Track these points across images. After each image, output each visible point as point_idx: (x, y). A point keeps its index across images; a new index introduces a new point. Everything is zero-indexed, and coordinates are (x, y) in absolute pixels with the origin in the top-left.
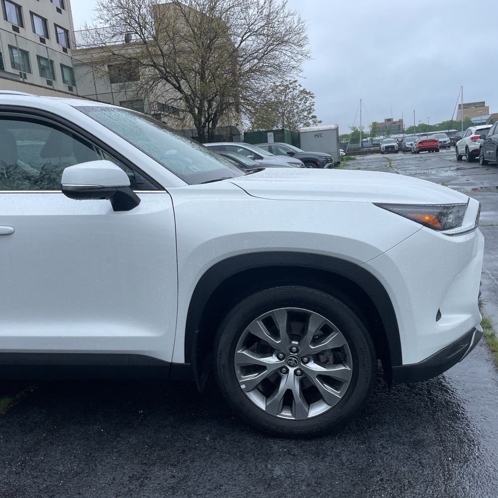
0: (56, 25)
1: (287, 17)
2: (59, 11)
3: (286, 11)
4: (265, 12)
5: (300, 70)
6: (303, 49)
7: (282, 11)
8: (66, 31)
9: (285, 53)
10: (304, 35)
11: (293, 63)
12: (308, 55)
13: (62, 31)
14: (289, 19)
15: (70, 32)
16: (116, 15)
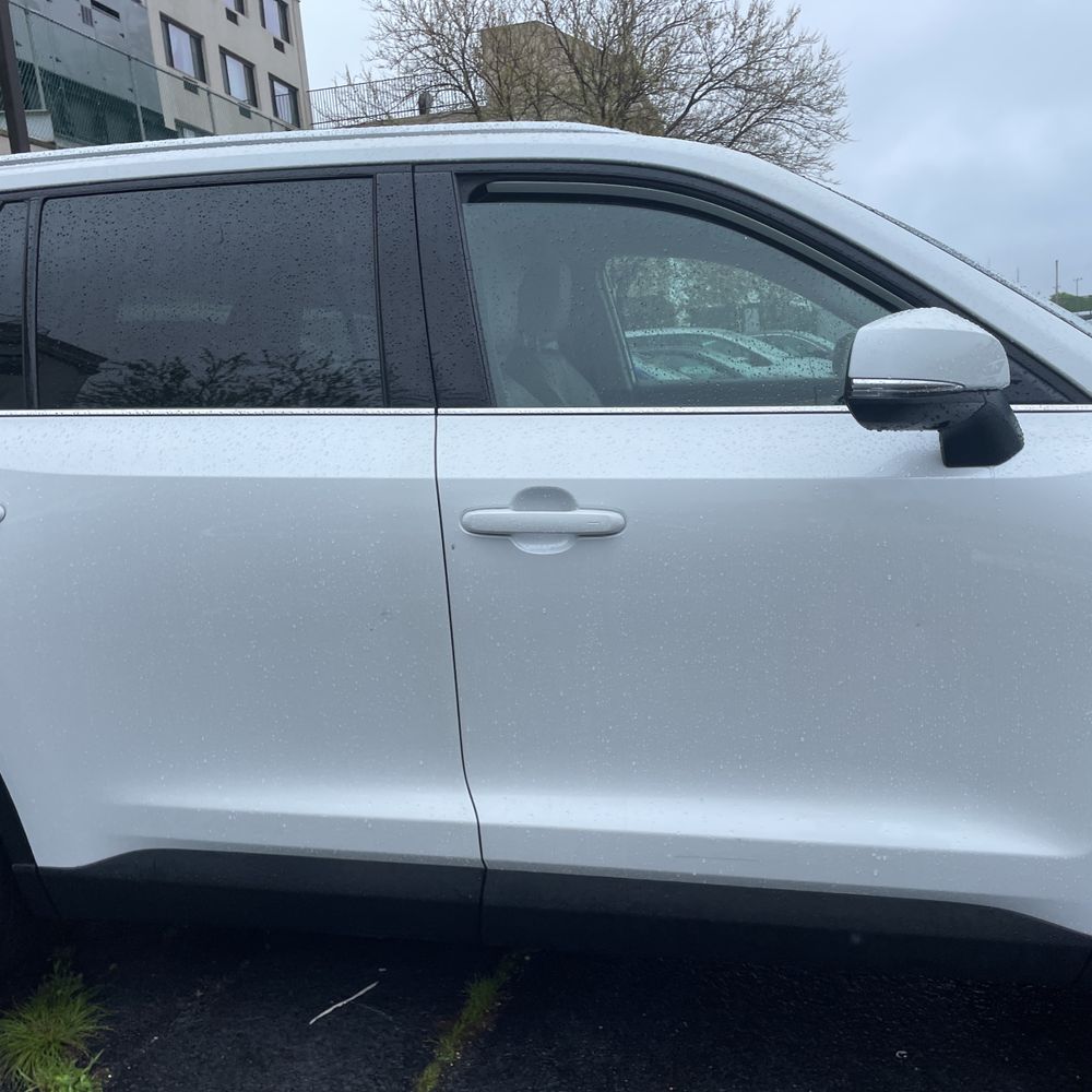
0: (272, 78)
1: (796, 46)
2: (279, 46)
3: (795, 31)
4: (750, 35)
5: (827, 166)
6: (835, 118)
7: (786, 32)
8: (293, 91)
9: (789, 127)
10: (834, 87)
11: (810, 150)
12: (843, 132)
13: (285, 90)
14: (801, 51)
15: (300, 90)
16: (416, 48)
